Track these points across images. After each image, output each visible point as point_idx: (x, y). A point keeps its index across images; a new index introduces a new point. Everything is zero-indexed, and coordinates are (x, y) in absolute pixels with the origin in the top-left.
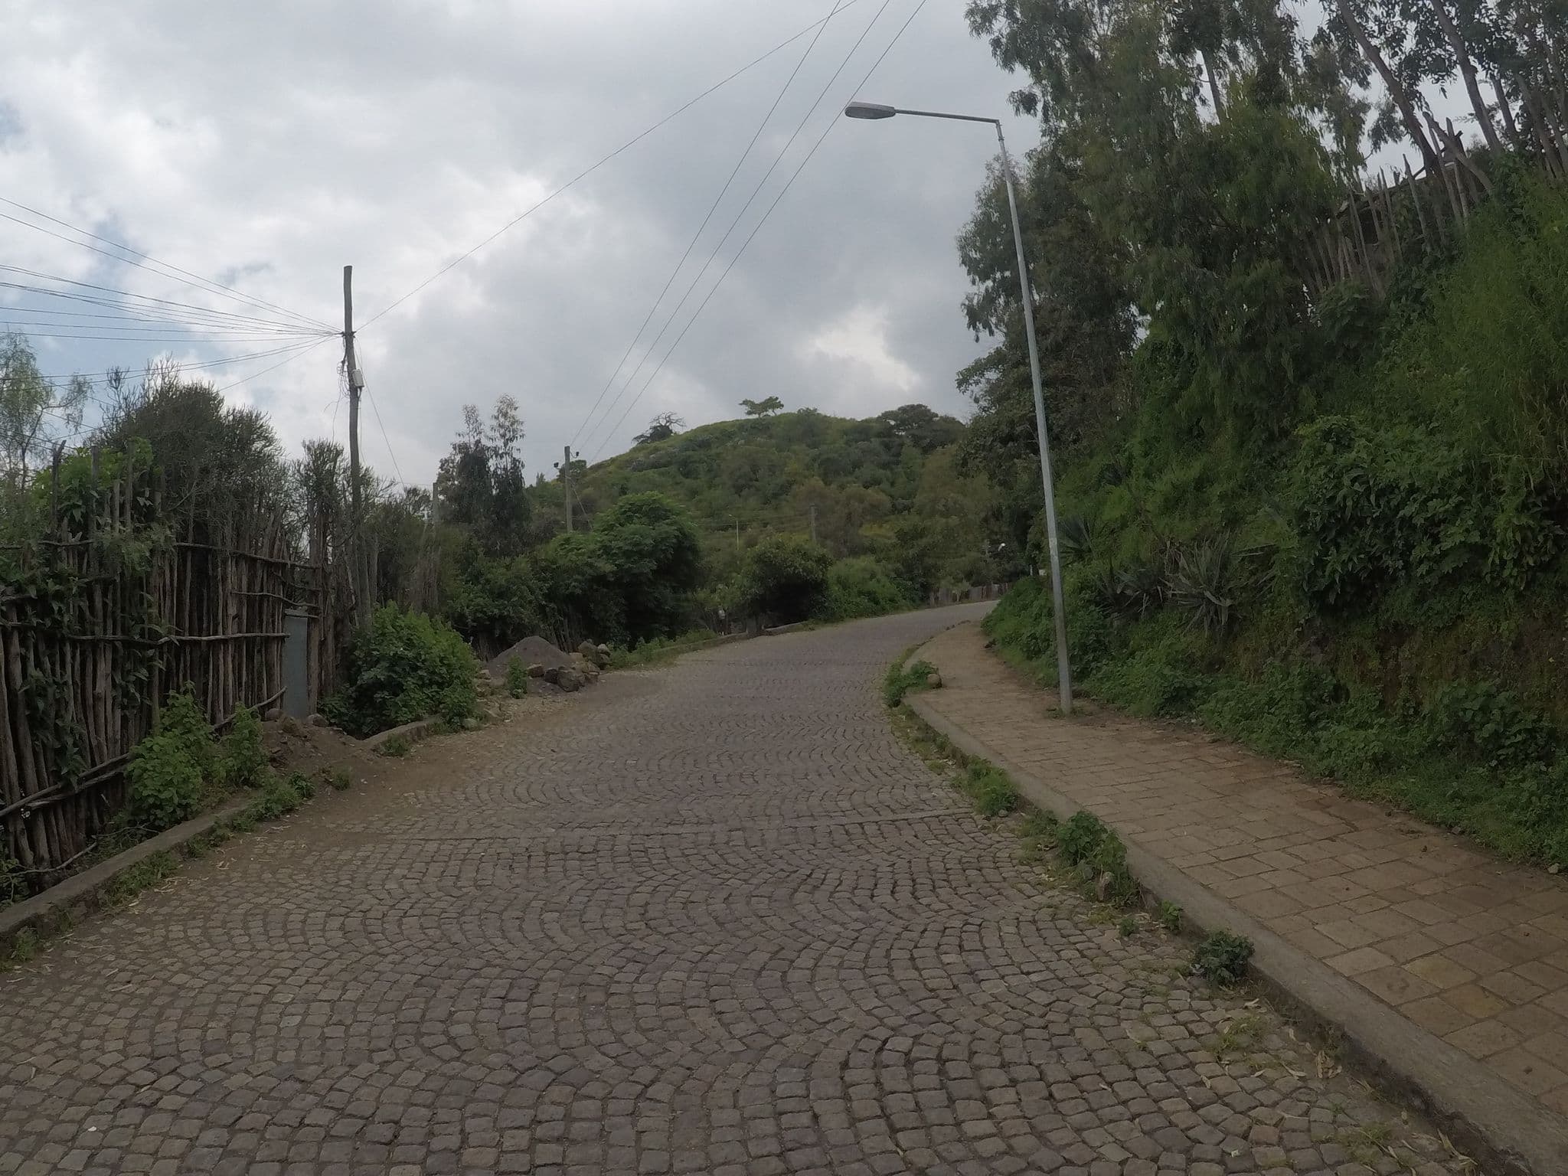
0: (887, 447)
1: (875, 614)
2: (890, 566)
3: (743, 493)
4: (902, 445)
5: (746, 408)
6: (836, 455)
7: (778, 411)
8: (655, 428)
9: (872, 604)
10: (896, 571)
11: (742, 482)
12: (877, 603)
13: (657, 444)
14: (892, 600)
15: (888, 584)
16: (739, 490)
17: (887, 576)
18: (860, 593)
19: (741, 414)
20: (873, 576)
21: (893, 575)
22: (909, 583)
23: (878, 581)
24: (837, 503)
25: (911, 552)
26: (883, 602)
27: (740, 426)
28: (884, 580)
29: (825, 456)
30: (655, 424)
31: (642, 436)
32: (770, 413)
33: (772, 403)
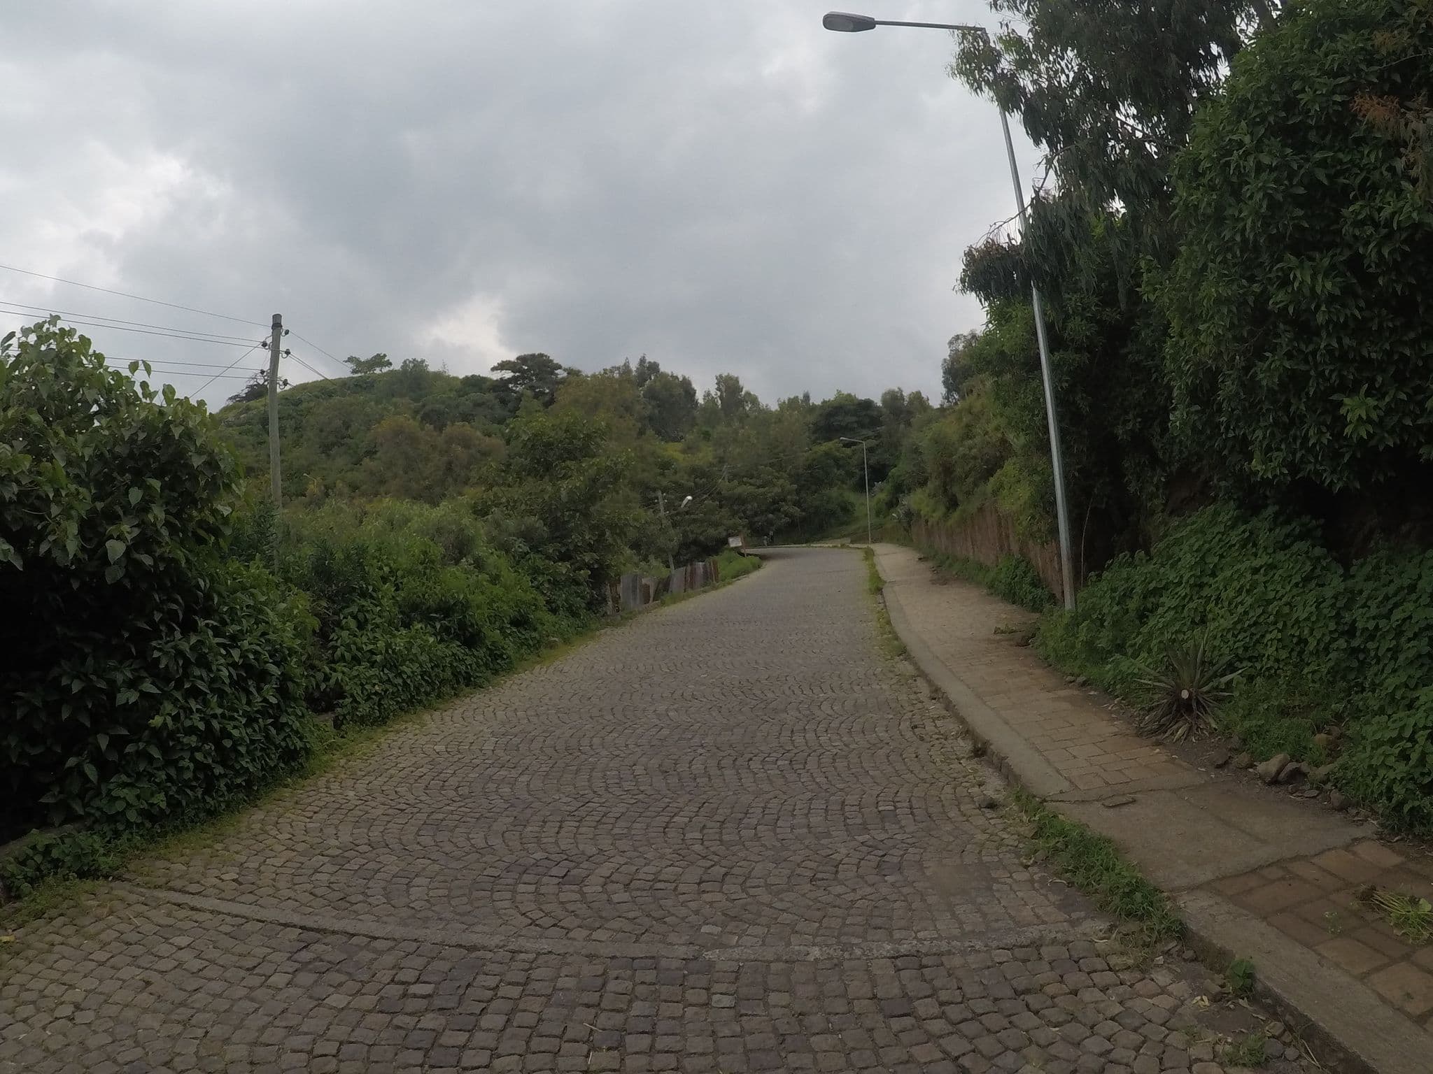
0: (503, 402)
1: (465, 681)
2: (511, 524)
3: (332, 452)
4: (519, 399)
5: (351, 366)
6: (442, 407)
7: (385, 370)
8: (252, 386)
9: (456, 648)
10: (526, 535)
11: (332, 439)
12: (471, 639)
13: (252, 403)
14: (520, 622)
15: (508, 576)
16: (326, 448)
17: (505, 548)
18: (412, 612)
19: (345, 372)
20: (461, 548)
21: (521, 546)
22: (563, 568)
23: (479, 565)
24: (434, 447)
25: (565, 486)
26: (492, 634)
27: (343, 384)
28: (496, 561)
29: (428, 408)
30: (252, 383)
31: (237, 396)
32: (377, 371)
33: (379, 360)
